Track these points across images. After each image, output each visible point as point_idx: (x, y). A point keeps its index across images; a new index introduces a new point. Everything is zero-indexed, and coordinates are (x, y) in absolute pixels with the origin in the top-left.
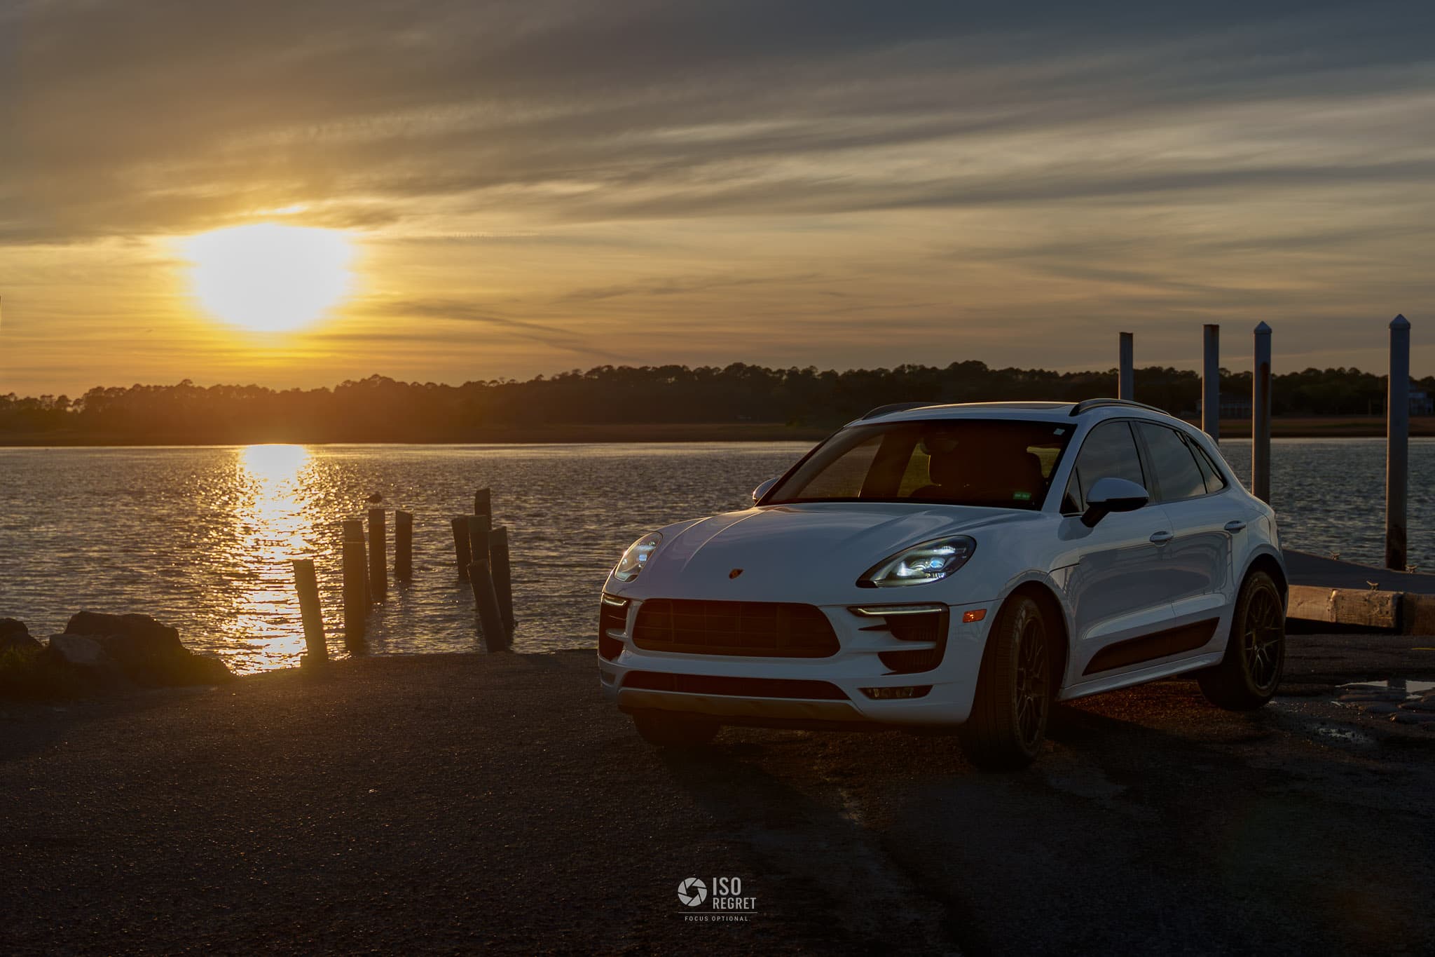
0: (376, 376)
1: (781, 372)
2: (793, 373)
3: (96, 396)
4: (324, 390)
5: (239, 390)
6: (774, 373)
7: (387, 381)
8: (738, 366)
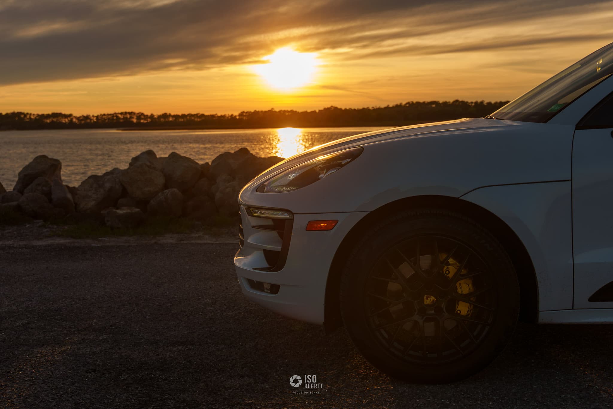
0: (332, 106)
1: (472, 103)
2: (476, 103)
3: (242, 114)
4: (315, 111)
5: (288, 111)
6: (470, 103)
7: (336, 108)
8: (457, 101)
